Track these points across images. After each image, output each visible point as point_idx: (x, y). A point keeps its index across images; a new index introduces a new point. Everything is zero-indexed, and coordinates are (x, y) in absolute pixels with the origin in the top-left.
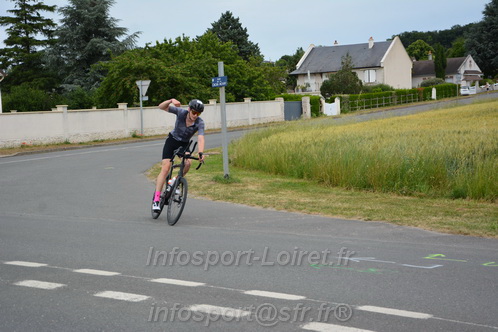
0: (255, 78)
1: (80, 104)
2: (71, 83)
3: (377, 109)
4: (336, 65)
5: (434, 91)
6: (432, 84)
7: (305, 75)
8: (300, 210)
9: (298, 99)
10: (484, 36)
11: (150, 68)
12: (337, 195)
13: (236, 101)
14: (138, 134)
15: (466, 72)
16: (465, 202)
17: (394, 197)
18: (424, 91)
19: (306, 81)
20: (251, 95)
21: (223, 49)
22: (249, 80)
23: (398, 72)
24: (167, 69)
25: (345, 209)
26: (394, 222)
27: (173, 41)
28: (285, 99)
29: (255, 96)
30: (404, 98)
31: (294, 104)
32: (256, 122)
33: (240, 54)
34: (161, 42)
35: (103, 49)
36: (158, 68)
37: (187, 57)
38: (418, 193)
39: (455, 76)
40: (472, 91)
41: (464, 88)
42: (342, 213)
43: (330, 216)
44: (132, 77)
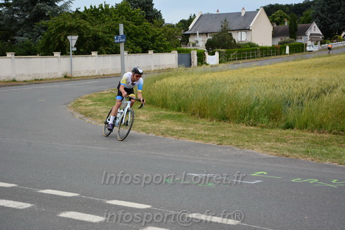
0: (157, 36)
1: (29, 51)
2: (22, 36)
3: (246, 60)
4: (217, 28)
5: (288, 48)
6: (287, 43)
7: (195, 34)
8: (172, 135)
9: (188, 52)
10: (325, 9)
11: (79, 26)
12: (203, 124)
13: (143, 53)
14: (68, 75)
15: (311, 34)
16: (293, 131)
17: (242, 127)
18: (281, 48)
19: (196, 39)
20: (153, 49)
21: (134, 14)
22: (152, 37)
23: (262, 34)
24: (91, 28)
25: (205, 136)
26: (238, 146)
27: (97, 7)
28: (179, 52)
29: (156, 50)
30: (266, 52)
31: (185, 56)
32: (157, 68)
33: (147, 17)
34: (88, 8)
35: (46, 11)
36: (85, 27)
37: (107, 19)
38: (260, 125)
39: (303, 37)
40: (315, 48)
41: (310, 46)
42: (202, 139)
43: (193, 141)
44: (65, 33)
